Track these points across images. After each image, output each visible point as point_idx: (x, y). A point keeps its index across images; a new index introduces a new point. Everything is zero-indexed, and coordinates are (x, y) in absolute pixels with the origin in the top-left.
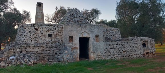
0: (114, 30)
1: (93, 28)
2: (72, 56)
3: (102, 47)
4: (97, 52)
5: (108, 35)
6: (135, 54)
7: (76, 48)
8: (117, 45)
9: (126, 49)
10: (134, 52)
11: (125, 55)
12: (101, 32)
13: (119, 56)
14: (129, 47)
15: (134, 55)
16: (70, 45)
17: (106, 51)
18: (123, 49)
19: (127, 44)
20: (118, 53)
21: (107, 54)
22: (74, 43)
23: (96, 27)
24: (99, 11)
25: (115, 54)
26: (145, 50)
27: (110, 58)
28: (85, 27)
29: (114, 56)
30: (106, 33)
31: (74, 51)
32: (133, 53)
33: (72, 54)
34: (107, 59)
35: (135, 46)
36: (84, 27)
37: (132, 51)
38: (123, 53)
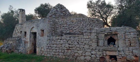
0: (73, 21)
1: (39, 23)
2: (24, 49)
3: (45, 42)
6: (84, 54)
7: (27, 42)
8: (61, 40)
9: (70, 46)
10: (82, 51)
11: (68, 54)
13: (60, 54)
14: (76, 43)
15: (82, 55)
16: (24, 39)
17: (49, 47)
18: (67, 45)
19: (73, 39)
20: (60, 51)
21: (48, 50)
22: (26, 37)
23: (42, 22)
25: (57, 51)
27: (51, 55)
28: (34, 23)
29: (56, 54)
30: (62, 26)
31: (26, 45)
32: (80, 52)
33: (25, 47)
34: (48, 55)
35: (85, 42)
36: (33, 22)
37: (78, 49)
38: (66, 51)
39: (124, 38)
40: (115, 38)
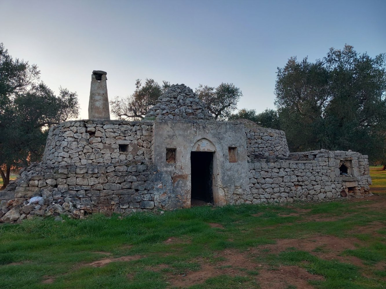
0: (271, 135)
1: (223, 130)
2: (173, 195)
3: (243, 175)
4: (233, 187)
5: (257, 145)
6: (323, 190)
7: (182, 177)
8: (279, 169)
9: (300, 179)
10: (319, 186)
11: (298, 193)
12: (241, 138)
13: (284, 195)
14: (309, 174)
15: (321, 192)
16: (170, 169)
17: (254, 184)
18: (295, 179)
19: (303, 167)
20: (282, 189)
21: (255, 191)
22: (178, 164)
23: (230, 128)
24: (237, 90)
25: (276, 190)
26: (345, 181)
27: (262, 200)
28: (204, 128)
29: (273, 196)
30: (253, 142)
31: (178, 184)
32: (318, 187)
33: (173, 191)
34: (256, 202)
35: (322, 171)
36: (201, 127)
37: (314, 183)
38: (293, 188)
39: (358, 165)
40: (348, 165)
